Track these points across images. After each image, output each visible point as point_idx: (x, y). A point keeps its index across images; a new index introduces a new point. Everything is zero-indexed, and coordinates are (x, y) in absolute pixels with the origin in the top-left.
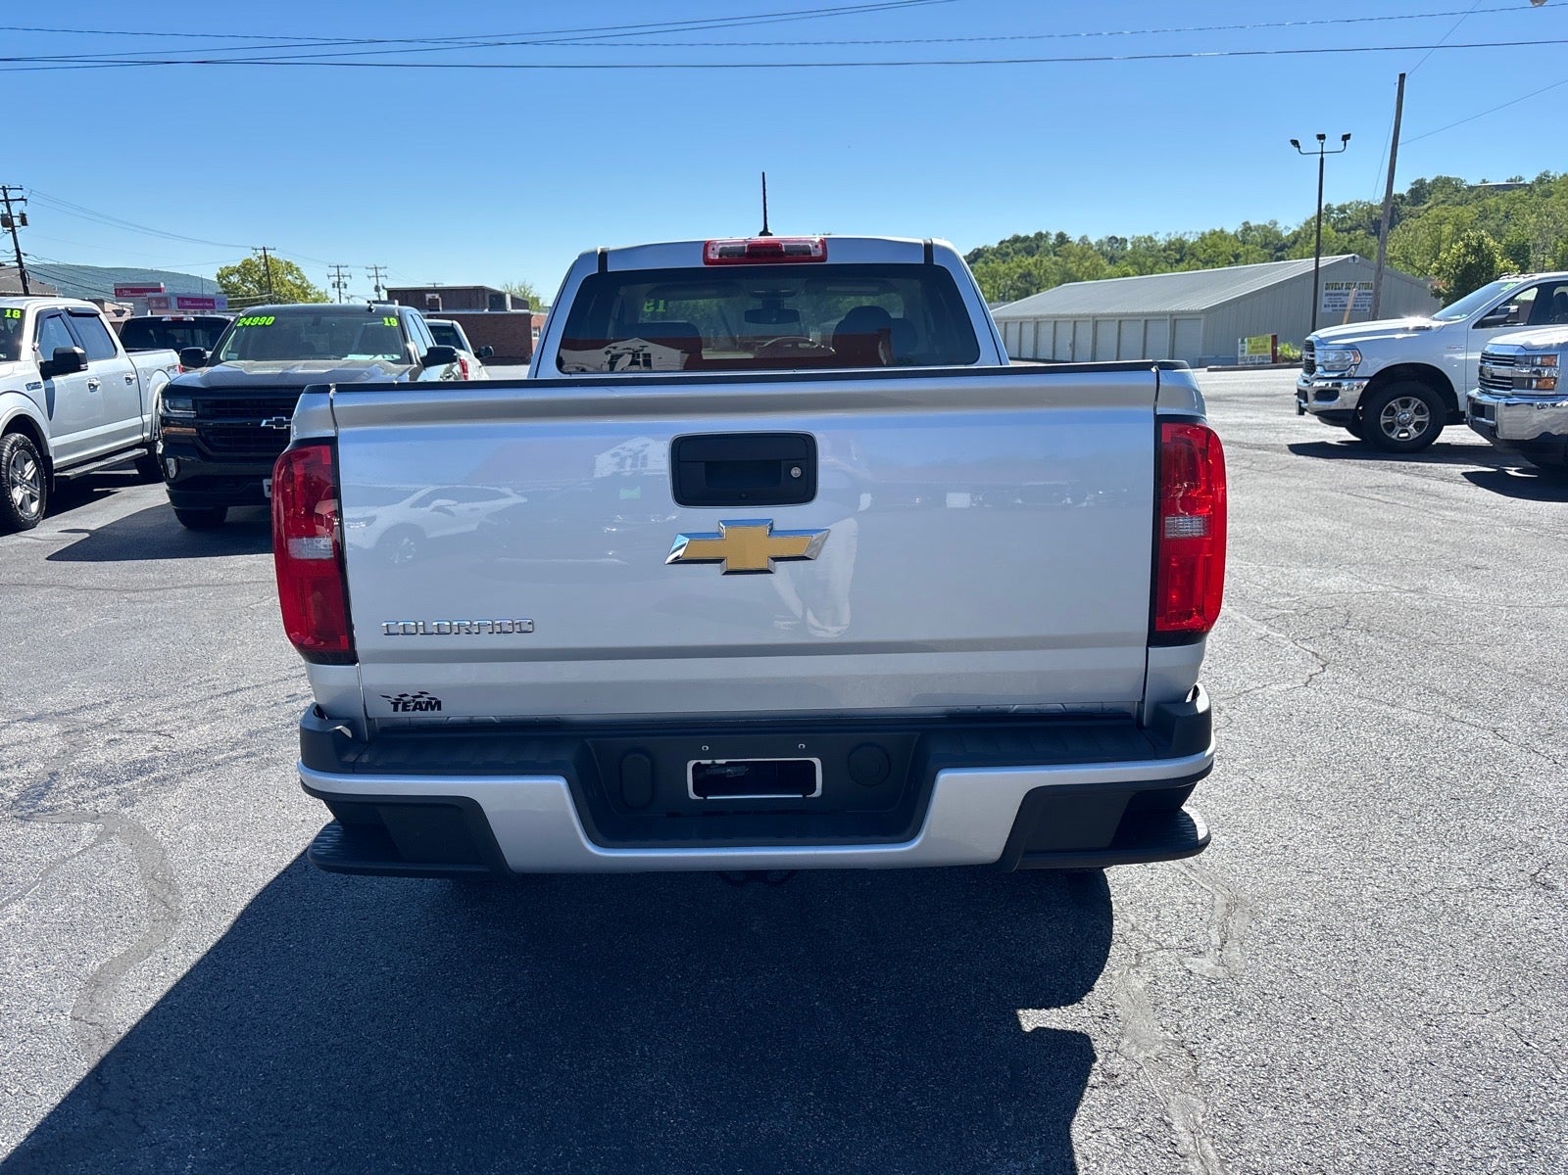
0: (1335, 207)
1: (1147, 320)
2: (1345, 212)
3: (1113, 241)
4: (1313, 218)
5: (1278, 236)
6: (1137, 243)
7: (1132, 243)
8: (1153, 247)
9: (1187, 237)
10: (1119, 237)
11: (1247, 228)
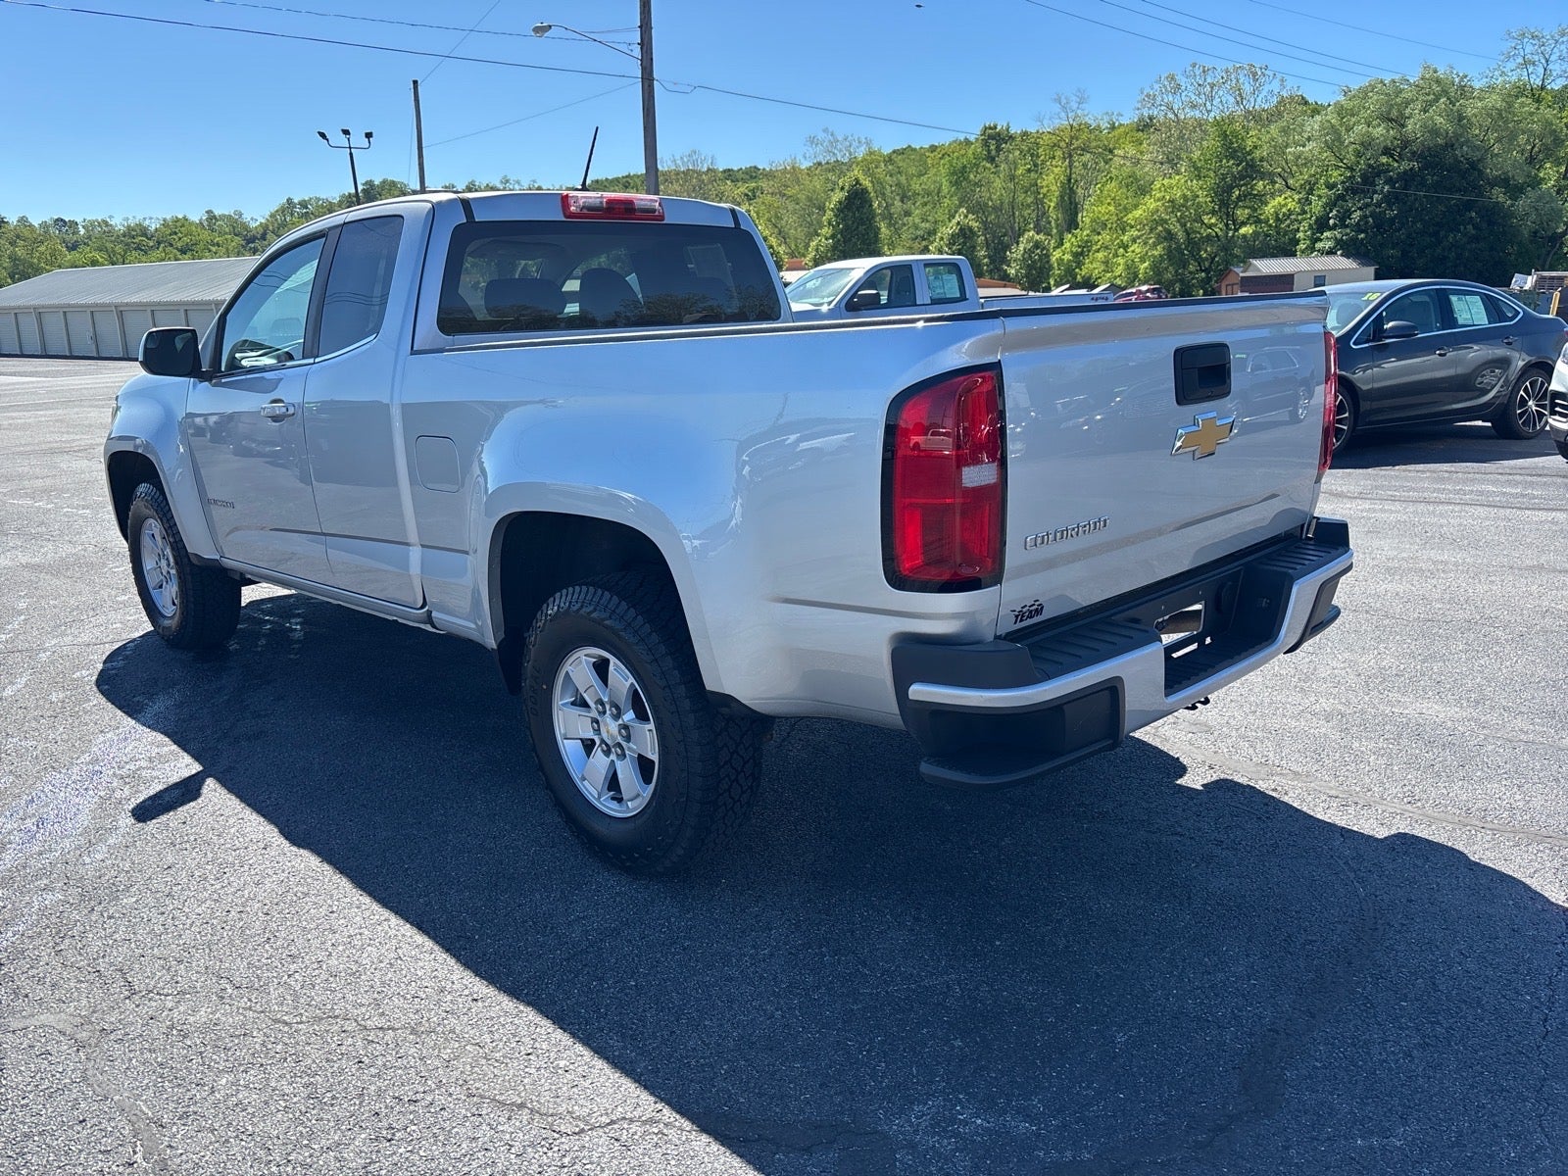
0: (296, 201)
1: (94, 312)
2: (307, 208)
3: (60, 223)
4: (277, 211)
5: (245, 227)
6: (90, 226)
7: (83, 227)
8: (110, 232)
9: (147, 223)
10: (67, 220)
11: (212, 217)
